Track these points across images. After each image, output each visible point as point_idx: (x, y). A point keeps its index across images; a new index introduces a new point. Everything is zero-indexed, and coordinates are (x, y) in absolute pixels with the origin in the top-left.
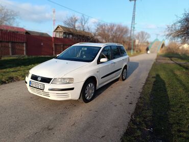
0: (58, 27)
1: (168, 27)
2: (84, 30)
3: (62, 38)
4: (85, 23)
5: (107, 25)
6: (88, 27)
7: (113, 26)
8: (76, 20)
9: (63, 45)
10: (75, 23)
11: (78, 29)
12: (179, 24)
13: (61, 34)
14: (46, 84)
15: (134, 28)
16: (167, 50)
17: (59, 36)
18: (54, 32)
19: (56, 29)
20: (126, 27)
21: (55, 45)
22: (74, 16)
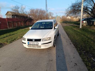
0: (8, 12)
1: (66, 10)
2: (23, 13)
3: (11, 18)
4: (24, 9)
5: (34, 9)
6: (26, 11)
7: (38, 10)
8: (18, 8)
9: (13, 22)
10: (18, 9)
11: (20, 13)
12: (70, 8)
13: (10, 16)
14: (39, 42)
15: (47, 10)
16: (63, 20)
17: (9, 17)
18: (6, 15)
19: (7, 13)
20: (44, 10)
21: (8, 22)
22: (17, 6)
